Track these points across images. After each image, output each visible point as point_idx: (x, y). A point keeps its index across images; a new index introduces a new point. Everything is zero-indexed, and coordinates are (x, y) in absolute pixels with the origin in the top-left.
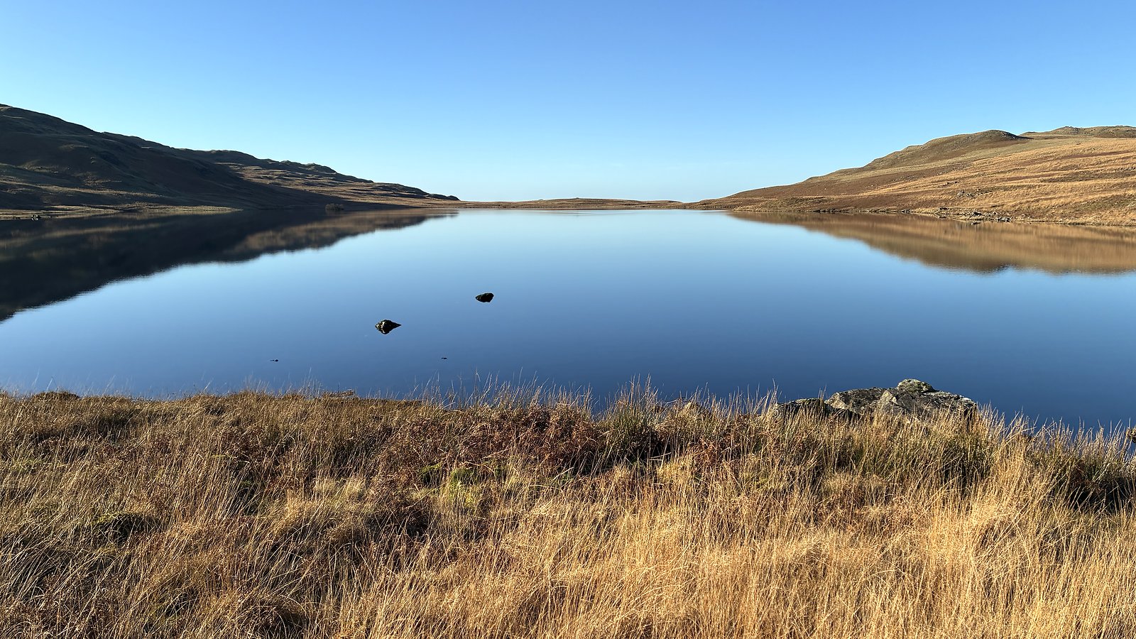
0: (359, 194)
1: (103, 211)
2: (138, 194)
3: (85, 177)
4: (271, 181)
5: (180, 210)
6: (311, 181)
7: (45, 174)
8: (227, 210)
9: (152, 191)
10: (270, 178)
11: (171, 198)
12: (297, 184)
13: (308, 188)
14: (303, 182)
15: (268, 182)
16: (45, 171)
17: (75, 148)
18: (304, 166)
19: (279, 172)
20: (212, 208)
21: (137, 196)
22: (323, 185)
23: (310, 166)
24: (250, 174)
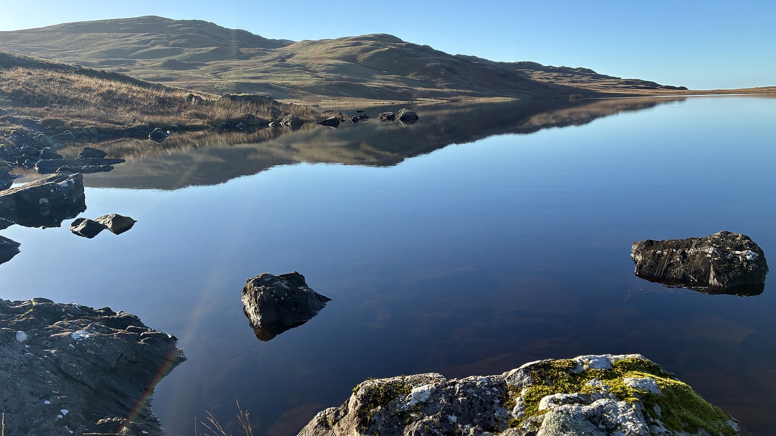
0: (605, 87)
1: (440, 101)
2: (462, 91)
3: (437, 82)
4: (548, 81)
5: (482, 100)
6: (575, 79)
7: (418, 81)
8: (509, 99)
9: (469, 89)
10: (548, 79)
11: (479, 92)
12: (565, 82)
13: (571, 85)
14: (569, 80)
15: (546, 81)
16: (418, 79)
17: (435, 65)
18: (574, 69)
19: (555, 74)
20: (500, 98)
21: (461, 92)
22: (582, 82)
23: (578, 69)
24: (536, 76)
